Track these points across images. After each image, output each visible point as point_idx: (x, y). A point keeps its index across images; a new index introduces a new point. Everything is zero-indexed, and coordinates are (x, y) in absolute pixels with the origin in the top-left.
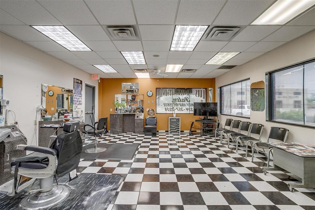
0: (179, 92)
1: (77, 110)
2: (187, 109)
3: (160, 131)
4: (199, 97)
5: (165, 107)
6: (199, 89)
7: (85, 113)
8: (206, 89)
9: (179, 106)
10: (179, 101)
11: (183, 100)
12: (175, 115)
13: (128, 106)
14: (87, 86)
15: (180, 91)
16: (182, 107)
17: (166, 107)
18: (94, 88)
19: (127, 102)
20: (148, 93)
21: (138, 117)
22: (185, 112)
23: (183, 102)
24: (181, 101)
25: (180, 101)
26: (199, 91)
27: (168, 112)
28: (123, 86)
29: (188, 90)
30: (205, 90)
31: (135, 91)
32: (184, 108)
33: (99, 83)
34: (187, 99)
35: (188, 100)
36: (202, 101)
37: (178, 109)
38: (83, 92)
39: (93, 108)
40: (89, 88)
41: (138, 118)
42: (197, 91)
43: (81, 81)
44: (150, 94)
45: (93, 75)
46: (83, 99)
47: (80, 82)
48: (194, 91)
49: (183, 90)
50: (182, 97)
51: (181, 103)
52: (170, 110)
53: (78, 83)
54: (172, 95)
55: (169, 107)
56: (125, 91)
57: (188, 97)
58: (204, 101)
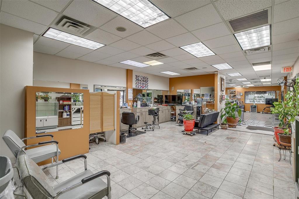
2: (263, 102)
4: (270, 95)
5: (250, 100)
6: (271, 92)
8: (275, 91)
13: (231, 100)
19: (230, 98)
22: (262, 103)
27: (251, 103)
29: (263, 92)
32: (261, 101)
35: (264, 97)
36: (272, 97)
42: (269, 92)
48: (267, 92)
49: (261, 92)
50: (260, 95)
51: (259, 98)
54: (254, 95)
57: (264, 95)
58: (274, 98)
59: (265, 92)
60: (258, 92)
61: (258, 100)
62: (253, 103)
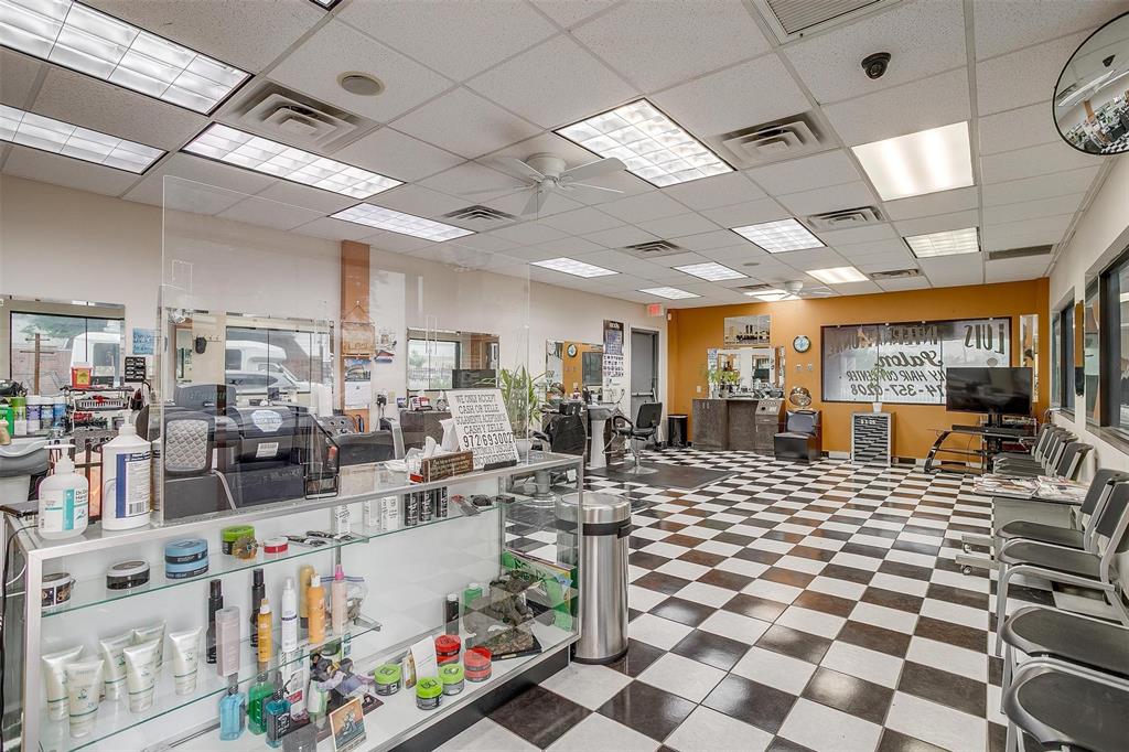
0: (901, 335)
1: (611, 386)
2: (931, 390)
3: (831, 454)
4: (979, 347)
5: (852, 382)
6: (981, 323)
7: (632, 396)
8: (1010, 319)
9: (901, 378)
10: (900, 364)
11: (915, 362)
12: (877, 409)
14: (635, 332)
15: (906, 333)
16: (910, 383)
17: (856, 383)
18: (655, 336)
20: (798, 342)
21: (763, 409)
22: (925, 398)
23: (915, 364)
24: (907, 363)
25: (903, 363)
26: (978, 327)
27: (860, 397)
28: (727, 325)
29: (935, 328)
30: (1006, 323)
31: (761, 338)
32: (918, 385)
33: (669, 321)
34: (932, 355)
35: (936, 361)
36: (992, 360)
37: (898, 389)
38: (627, 349)
39: (654, 383)
40: (643, 336)
41: (765, 413)
42: (971, 328)
43: (621, 325)
44: (802, 344)
45: (648, 307)
46: (626, 364)
47: (617, 326)
48: (961, 328)
49: (917, 329)
50: (912, 349)
51: (909, 369)
52: (868, 392)
53: (613, 329)
54: (877, 345)
55: (865, 384)
56: (733, 338)
57: (936, 348)
58: (1003, 362)
59: (944, 329)
60: (900, 329)
61: (901, 380)
62: (872, 398)
